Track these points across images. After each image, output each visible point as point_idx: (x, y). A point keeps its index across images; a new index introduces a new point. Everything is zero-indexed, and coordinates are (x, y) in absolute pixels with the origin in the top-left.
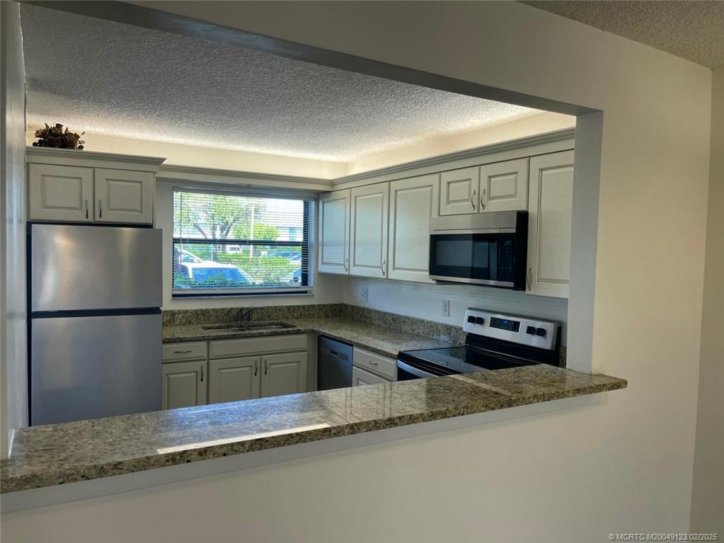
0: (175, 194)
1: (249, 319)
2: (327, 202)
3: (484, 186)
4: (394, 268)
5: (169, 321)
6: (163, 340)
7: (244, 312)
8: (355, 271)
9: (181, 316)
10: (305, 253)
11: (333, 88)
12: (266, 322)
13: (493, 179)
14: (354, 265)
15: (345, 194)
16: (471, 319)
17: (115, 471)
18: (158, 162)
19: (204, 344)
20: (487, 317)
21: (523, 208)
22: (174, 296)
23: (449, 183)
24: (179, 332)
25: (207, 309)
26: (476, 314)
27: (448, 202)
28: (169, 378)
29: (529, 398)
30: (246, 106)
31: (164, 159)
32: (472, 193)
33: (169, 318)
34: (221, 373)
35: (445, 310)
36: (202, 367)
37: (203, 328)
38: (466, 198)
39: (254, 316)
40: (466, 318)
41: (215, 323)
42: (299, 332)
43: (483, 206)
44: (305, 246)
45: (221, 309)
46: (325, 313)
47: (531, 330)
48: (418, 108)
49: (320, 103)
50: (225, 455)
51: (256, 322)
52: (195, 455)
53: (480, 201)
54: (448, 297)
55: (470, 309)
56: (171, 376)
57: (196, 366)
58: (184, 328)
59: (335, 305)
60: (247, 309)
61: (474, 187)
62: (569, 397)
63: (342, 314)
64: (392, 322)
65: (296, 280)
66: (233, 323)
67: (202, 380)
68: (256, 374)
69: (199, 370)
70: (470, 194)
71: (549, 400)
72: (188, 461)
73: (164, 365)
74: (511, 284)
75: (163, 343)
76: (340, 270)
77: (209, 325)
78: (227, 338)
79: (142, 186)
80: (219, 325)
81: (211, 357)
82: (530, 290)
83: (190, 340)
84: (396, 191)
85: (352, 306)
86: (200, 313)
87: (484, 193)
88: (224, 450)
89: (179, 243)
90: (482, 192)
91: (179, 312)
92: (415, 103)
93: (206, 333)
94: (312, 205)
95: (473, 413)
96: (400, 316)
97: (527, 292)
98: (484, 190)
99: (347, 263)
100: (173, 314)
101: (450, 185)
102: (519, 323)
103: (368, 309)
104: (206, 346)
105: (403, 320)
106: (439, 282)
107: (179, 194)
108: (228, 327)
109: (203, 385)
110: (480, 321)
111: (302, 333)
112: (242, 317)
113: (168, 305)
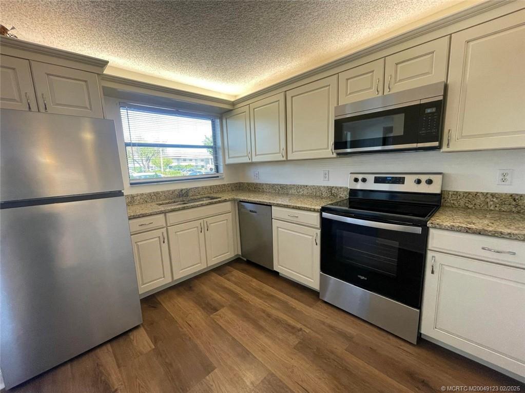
1: (187, 196)
2: (229, 118)
4: (292, 152)
5: (130, 202)
6: (129, 217)
7: (183, 192)
8: (256, 159)
9: (139, 198)
10: (215, 153)
12: (199, 197)
14: (256, 155)
15: (245, 109)
19: (162, 216)
20: (371, 177)
22: (131, 184)
23: (347, 79)
24: (139, 210)
25: (158, 192)
26: (359, 176)
27: (347, 95)
28: (138, 245)
31: (106, 62)
33: (130, 200)
34: (177, 235)
35: (326, 177)
36: (163, 233)
37: (157, 204)
39: (190, 194)
40: (351, 180)
41: (164, 200)
42: (225, 201)
44: (214, 148)
45: (167, 191)
51: (192, 198)
54: (328, 169)
55: (353, 173)
56: (139, 244)
57: (158, 233)
58: (143, 206)
60: (185, 189)
63: (240, 188)
64: (280, 189)
65: (211, 169)
66: (177, 200)
67: (164, 242)
68: (201, 232)
69: (161, 235)
73: (132, 236)
75: (129, 219)
76: (245, 160)
77: (161, 202)
78: (179, 210)
80: (168, 201)
81: (169, 225)
82: (447, 147)
83: (151, 215)
85: (247, 183)
86: (152, 194)
89: (130, 146)
91: (137, 195)
93: (162, 208)
94: (218, 123)
96: (287, 185)
97: (444, 149)
99: (249, 155)
100: (133, 197)
101: (349, 80)
102: (404, 178)
103: (260, 184)
104: (164, 217)
105: (290, 187)
108: (174, 202)
109: (165, 246)
110: (363, 180)
111: (227, 201)
112: (183, 195)
113: (128, 191)
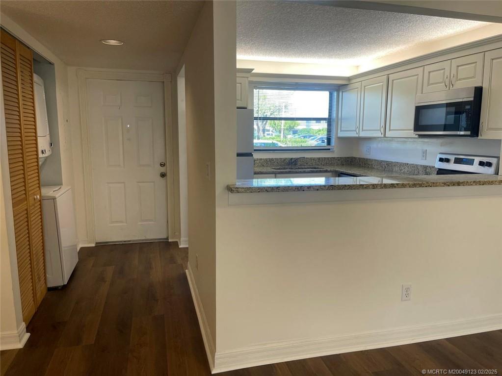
0: (255, 90)
1: (296, 164)
2: (344, 92)
3: (454, 72)
4: (390, 130)
6: (254, 172)
7: (293, 161)
8: (363, 134)
9: (258, 162)
10: (329, 125)
11: (358, 19)
12: (306, 167)
13: (459, 68)
14: (363, 130)
15: (358, 85)
16: (441, 160)
17: (277, 190)
18: (249, 71)
19: (273, 175)
20: (452, 158)
21: (479, 85)
23: (430, 72)
25: (272, 158)
26: (444, 157)
27: (429, 84)
29: (471, 182)
30: (304, 34)
31: (253, 70)
32: (445, 77)
35: (424, 156)
38: (441, 81)
39: (299, 163)
40: (438, 159)
41: (276, 166)
42: (326, 171)
43: (452, 85)
44: (329, 120)
45: (280, 158)
46: (341, 162)
47: (481, 164)
48: (411, 25)
49: (348, 28)
50: (318, 190)
51: (300, 167)
52: (306, 188)
53: (450, 82)
54: (425, 147)
55: (440, 153)
59: (348, 158)
60: (294, 159)
61: (447, 73)
62: (496, 184)
63: (352, 163)
64: (386, 166)
65: (323, 141)
66: (287, 167)
70: (444, 78)
71: (483, 185)
72: (303, 190)
74: (469, 133)
75: (255, 174)
76: (353, 134)
79: (241, 86)
82: (481, 136)
83: (266, 173)
84: (393, 80)
85: (359, 158)
86: (268, 160)
87: (454, 77)
88: (317, 188)
89: (257, 119)
90: (452, 75)
91: (257, 160)
92: (409, 22)
94: (335, 94)
95: (437, 186)
96: (392, 162)
97: (480, 137)
98: (454, 75)
99: (357, 129)
101: (431, 73)
102: (473, 160)
103: (370, 159)
105: (394, 164)
106: (421, 136)
107: (257, 90)
110: (447, 160)
111: (328, 172)
112: (292, 163)
